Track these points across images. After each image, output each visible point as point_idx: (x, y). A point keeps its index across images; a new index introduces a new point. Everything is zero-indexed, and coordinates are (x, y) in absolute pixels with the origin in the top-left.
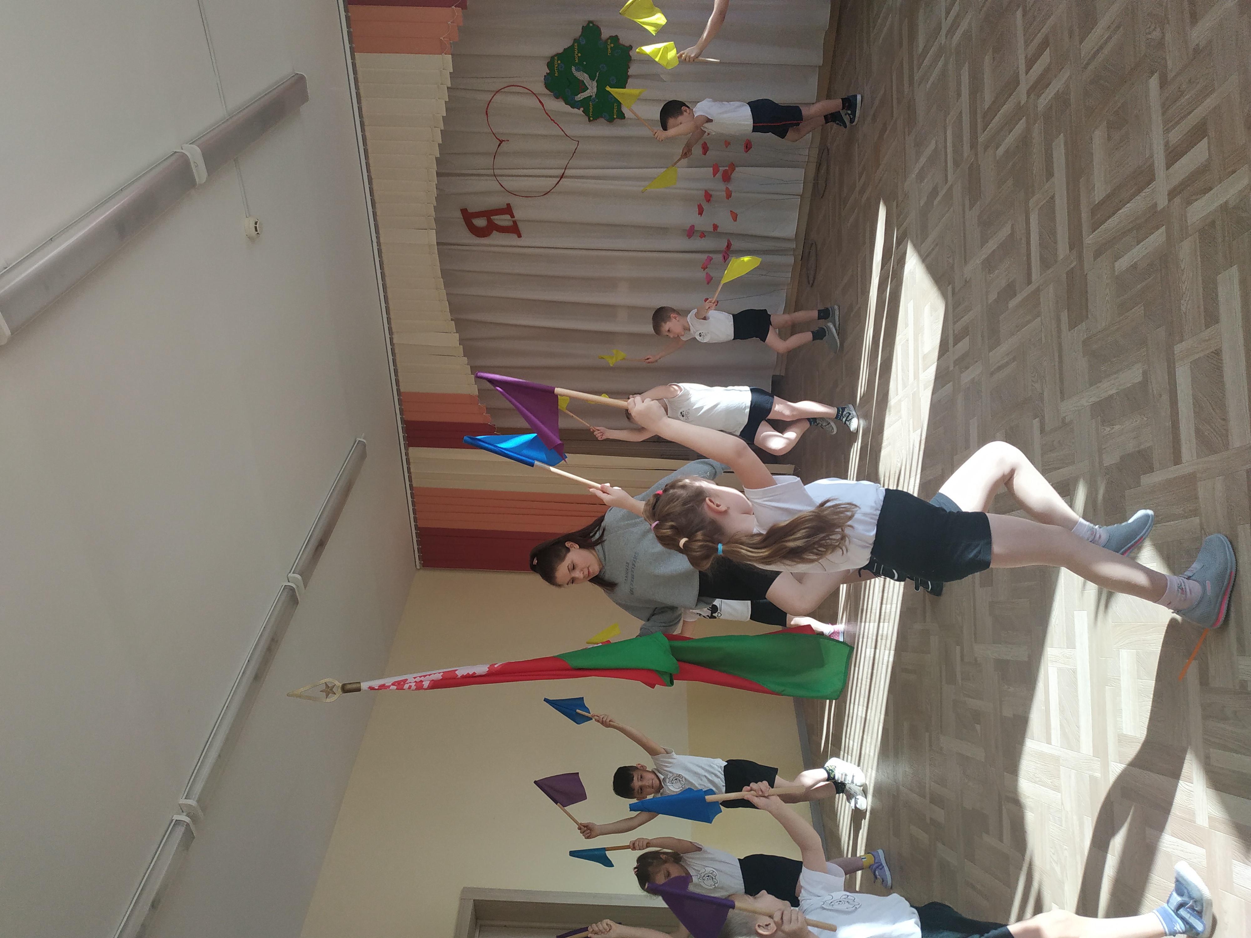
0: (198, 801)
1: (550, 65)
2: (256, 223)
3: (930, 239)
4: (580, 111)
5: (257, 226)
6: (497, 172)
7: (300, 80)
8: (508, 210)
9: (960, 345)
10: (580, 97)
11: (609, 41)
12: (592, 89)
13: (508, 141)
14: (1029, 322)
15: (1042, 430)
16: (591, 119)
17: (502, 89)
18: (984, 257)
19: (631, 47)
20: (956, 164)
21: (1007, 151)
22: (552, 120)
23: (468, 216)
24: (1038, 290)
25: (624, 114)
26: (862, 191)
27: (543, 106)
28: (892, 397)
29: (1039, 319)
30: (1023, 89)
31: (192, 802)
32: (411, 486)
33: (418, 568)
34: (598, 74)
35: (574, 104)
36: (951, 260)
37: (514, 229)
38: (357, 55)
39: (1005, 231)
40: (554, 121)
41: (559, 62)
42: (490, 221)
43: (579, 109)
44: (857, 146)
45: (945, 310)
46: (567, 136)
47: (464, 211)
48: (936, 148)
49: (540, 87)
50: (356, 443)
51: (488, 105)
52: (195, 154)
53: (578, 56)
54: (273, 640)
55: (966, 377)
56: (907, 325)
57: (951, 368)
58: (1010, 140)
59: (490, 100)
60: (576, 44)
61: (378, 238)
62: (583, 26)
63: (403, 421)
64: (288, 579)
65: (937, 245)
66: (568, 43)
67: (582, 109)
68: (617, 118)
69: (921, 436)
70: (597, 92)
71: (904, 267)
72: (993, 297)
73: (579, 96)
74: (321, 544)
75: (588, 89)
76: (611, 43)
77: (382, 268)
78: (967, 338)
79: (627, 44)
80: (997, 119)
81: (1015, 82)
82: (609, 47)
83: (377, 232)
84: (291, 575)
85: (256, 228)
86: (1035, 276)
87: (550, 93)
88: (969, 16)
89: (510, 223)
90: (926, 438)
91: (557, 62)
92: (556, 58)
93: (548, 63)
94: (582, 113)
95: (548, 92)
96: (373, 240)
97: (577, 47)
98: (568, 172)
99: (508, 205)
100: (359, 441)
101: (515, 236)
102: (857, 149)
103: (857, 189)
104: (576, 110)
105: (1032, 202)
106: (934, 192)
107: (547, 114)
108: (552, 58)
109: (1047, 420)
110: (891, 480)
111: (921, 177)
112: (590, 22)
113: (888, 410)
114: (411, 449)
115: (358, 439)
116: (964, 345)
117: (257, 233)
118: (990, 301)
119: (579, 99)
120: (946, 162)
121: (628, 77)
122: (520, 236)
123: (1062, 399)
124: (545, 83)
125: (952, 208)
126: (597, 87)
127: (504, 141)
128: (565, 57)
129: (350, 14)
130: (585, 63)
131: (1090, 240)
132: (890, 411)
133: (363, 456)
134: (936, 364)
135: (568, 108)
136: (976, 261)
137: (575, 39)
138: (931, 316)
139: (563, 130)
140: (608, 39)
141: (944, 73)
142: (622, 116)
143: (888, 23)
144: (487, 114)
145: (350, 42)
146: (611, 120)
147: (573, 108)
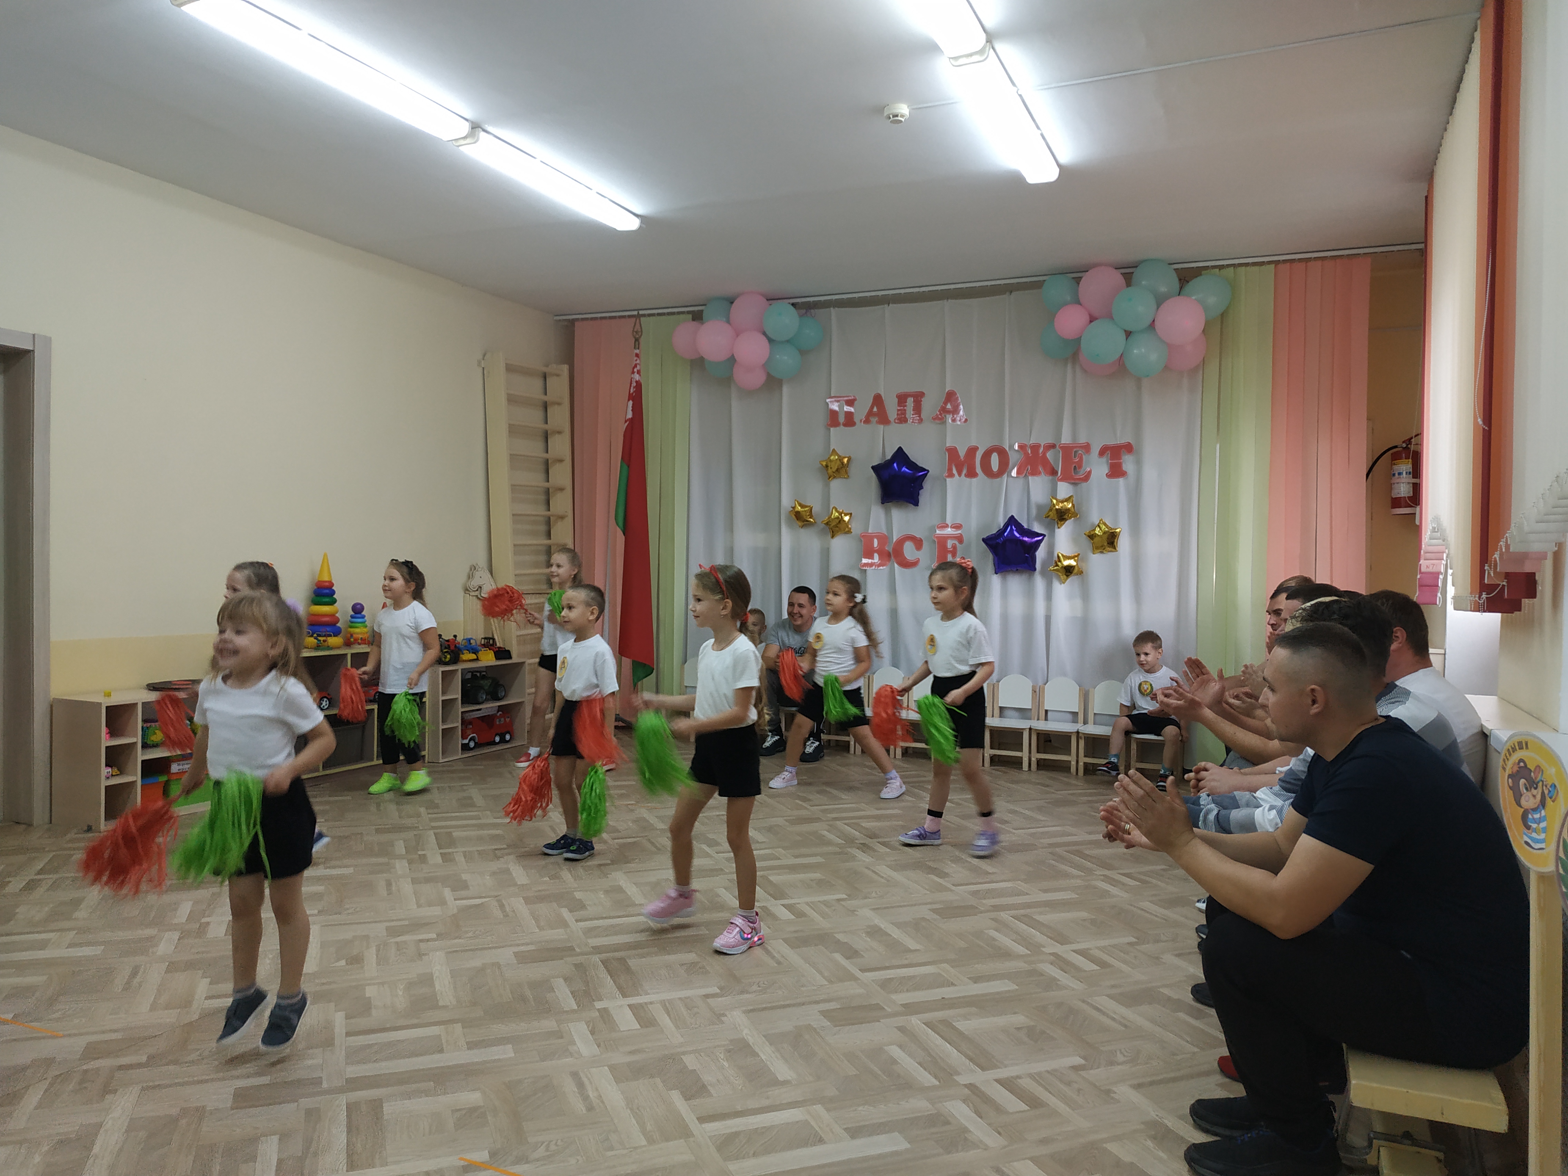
123: (745, 1012)
131: (915, 1022)
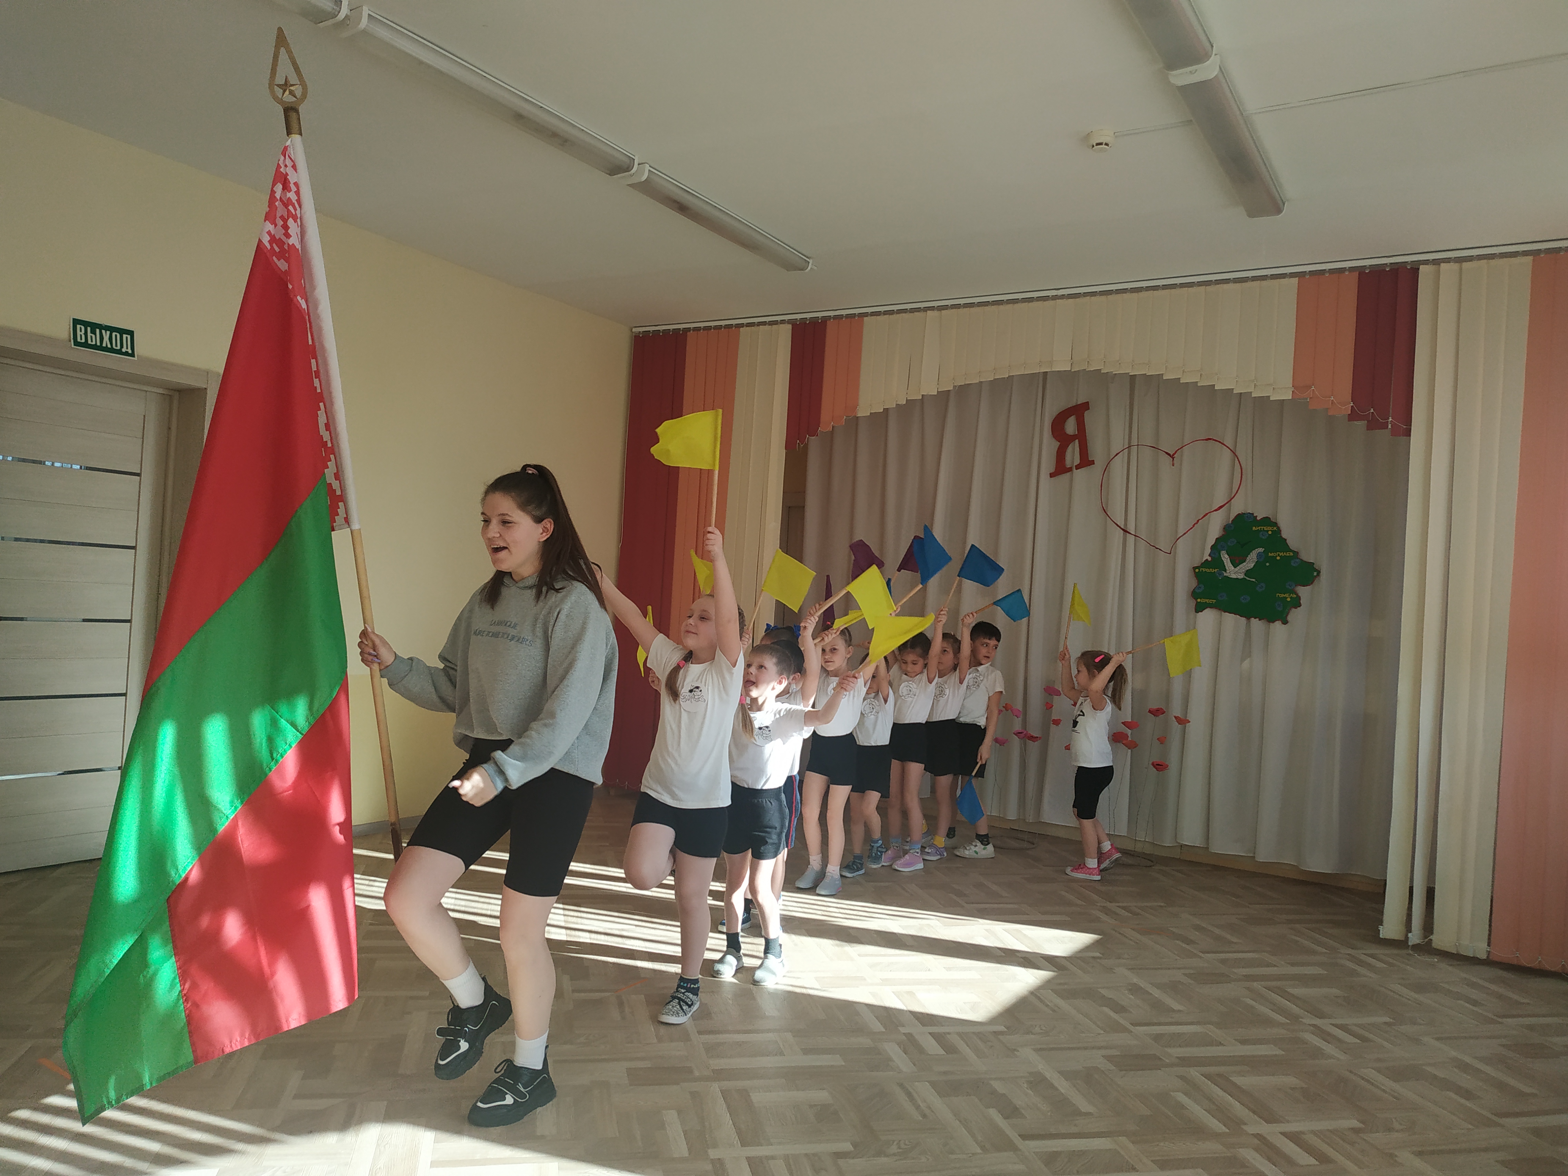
0: (364, 32)
1: (1267, 521)
2: (1107, 144)
3: (1061, 1003)
4: (1207, 557)
5: (1103, 146)
6: (1134, 449)
7: (1275, 206)
8: (1086, 462)
9: (933, 1042)
10: (1225, 558)
11: (1295, 596)
12: (1234, 572)
13: (1173, 465)
14: (973, 1136)
15: (839, 1155)
16: (1197, 570)
17: (1238, 458)
18: (1048, 1075)
19: (1285, 622)
20: (1157, 1038)
21: (1183, 1107)
22: (1198, 521)
23: (1079, 410)
24: (1014, 1149)
25: (1201, 612)
26: (1107, 911)
27: (1216, 510)
28: (855, 948)
29: (979, 1151)
30: (1264, 1129)
31: (364, 22)
32: (742, 325)
33: (634, 330)
34: (1254, 580)
35: (1216, 548)
36: (1037, 1029)
37: (1060, 469)
38: (1295, 281)
39: (1084, 1105)
40: (1197, 523)
41: (1270, 533)
42: (1072, 438)
43: (1209, 555)
44: (1162, 904)
45: (975, 1022)
46: (1178, 539)
47: (1086, 406)
48: (1174, 1011)
49: (1238, 507)
50: (807, 259)
51: (1220, 442)
52: (1206, 71)
53: (1277, 556)
54: (566, 141)
55: (893, 1050)
56: (949, 969)
57: (903, 1030)
58: (1197, 1110)
59: (1225, 443)
60: (1292, 554)
61: (1063, 297)
62: (1314, 564)
63: (825, 320)
64: (642, 164)
65: (1054, 1011)
66: (1293, 544)
67: (1209, 559)
68: (1197, 602)
69: (811, 989)
70: (1231, 578)
71: (1021, 966)
72: (998, 1086)
73: (1227, 556)
74: (682, 208)
75: (1235, 567)
76: (1291, 598)
77: (1025, 300)
78: (942, 1052)
79: (1289, 618)
80: (1220, 1093)
81: (1271, 1118)
82: (1286, 595)
83: (1070, 296)
84: (647, 167)
85: (1101, 144)
86: (1033, 1144)
87: (1231, 519)
88: (1342, 1057)
89: (1068, 463)
90: (809, 995)
91: (1270, 530)
92: (1275, 528)
93: (1270, 518)
94: (1204, 559)
95: (1232, 517)
96: (1061, 290)
97: (1288, 555)
98: (1131, 539)
99: (1093, 463)
100: (809, 262)
101: (1053, 470)
102: (1156, 904)
103: (1108, 905)
104: (1208, 550)
105: (1123, 1139)
106: (1120, 1009)
107: (1207, 514)
108: (1275, 524)
109: (851, 1161)
110: (750, 945)
111: (1135, 989)
112: (1319, 572)
113: (837, 942)
114: (790, 326)
115: (811, 261)
116: (932, 1047)
117: (1095, 145)
118: (992, 1082)
119: (1222, 556)
120: (1159, 1024)
121: (1248, 618)
122: (1052, 475)
124: (1244, 514)
125: (1102, 1032)
126: (1237, 578)
127: (1173, 460)
128: (1277, 540)
129: (1347, 273)
130: (1268, 564)
132: (837, 945)
133: (790, 266)
134: (905, 1009)
135: (1211, 541)
136: (1041, 1066)
137: (1298, 553)
138: (965, 1003)
139: (1185, 534)
140: (1297, 594)
141: (1268, 1022)
142: (1199, 608)
143: (1319, 949)
144: (1206, 440)
145: (1312, 273)
146: (1194, 594)
147: (1211, 549)
